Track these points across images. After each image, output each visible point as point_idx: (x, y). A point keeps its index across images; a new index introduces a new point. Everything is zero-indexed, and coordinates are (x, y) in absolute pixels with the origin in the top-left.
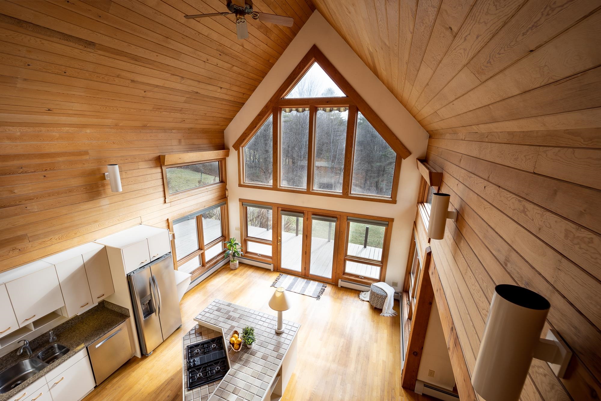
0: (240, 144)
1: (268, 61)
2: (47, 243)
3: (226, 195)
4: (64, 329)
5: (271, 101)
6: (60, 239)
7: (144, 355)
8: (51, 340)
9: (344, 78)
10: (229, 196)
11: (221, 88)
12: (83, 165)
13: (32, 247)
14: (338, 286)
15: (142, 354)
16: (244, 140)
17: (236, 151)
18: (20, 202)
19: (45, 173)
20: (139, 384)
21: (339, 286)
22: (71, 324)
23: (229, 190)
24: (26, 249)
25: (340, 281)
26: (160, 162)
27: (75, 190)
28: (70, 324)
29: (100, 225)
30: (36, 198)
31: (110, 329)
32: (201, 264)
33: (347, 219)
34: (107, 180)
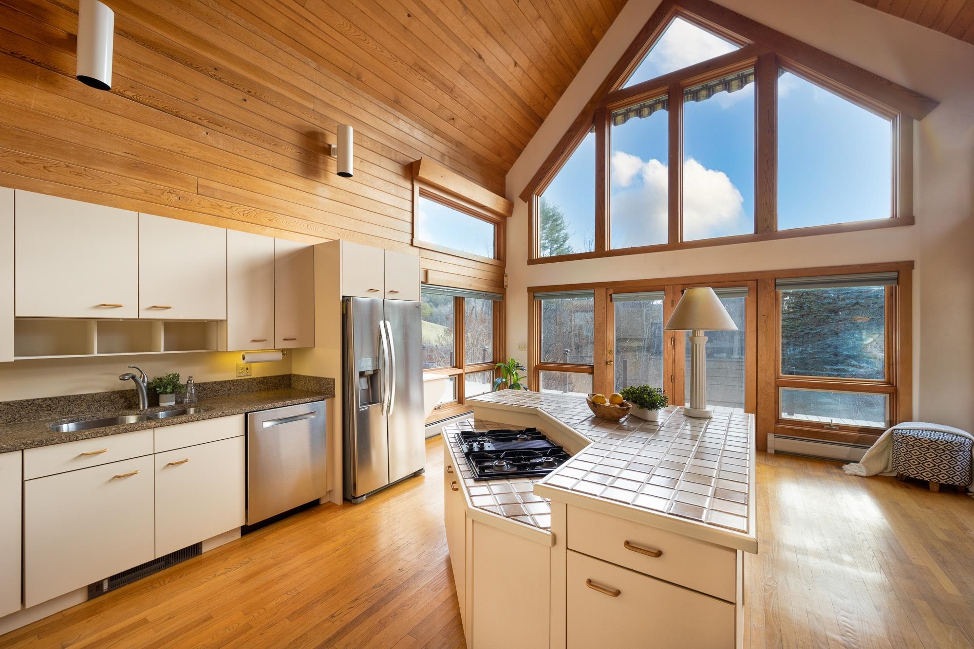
0: (533, 189)
1: (591, 30)
2: (224, 210)
3: (505, 284)
4: (215, 394)
5: (592, 101)
6: (245, 215)
7: (350, 498)
8: (187, 400)
9: (741, 16)
10: (509, 285)
11: (516, 63)
12: (303, 114)
13: (199, 204)
14: (767, 451)
15: (345, 499)
16: (541, 180)
17: (526, 202)
18: (200, 119)
19: (246, 96)
20: (334, 542)
21: (769, 451)
22: (229, 390)
23: (509, 276)
24: (189, 201)
25: (771, 437)
26: (412, 173)
27: (283, 148)
28: (226, 389)
29: (309, 227)
30: (224, 127)
31: (295, 401)
32: (456, 398)
33: (776, 285)
34: (332, 158)
